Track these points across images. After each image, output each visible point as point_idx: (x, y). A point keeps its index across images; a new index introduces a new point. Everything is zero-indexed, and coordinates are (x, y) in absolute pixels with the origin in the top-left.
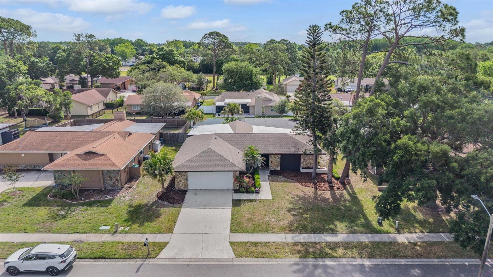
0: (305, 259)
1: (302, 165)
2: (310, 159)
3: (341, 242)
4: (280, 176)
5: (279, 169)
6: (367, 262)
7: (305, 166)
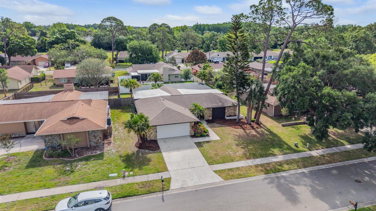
2: (231, 110)
4: (215, 124)
5: (211, 118)
7: (228, 115)
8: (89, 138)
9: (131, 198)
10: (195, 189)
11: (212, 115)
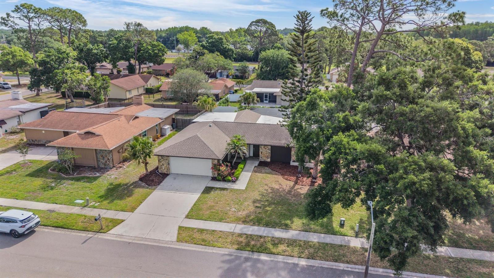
0: (241, 251)
1: (293, 158)
3: (288, 239)
4: (266, 168)
5: (269, 160)
6: (303, 262)
8: (97, 157)
9: (63, 229)
10: (130, 241)
11: (270, 156)
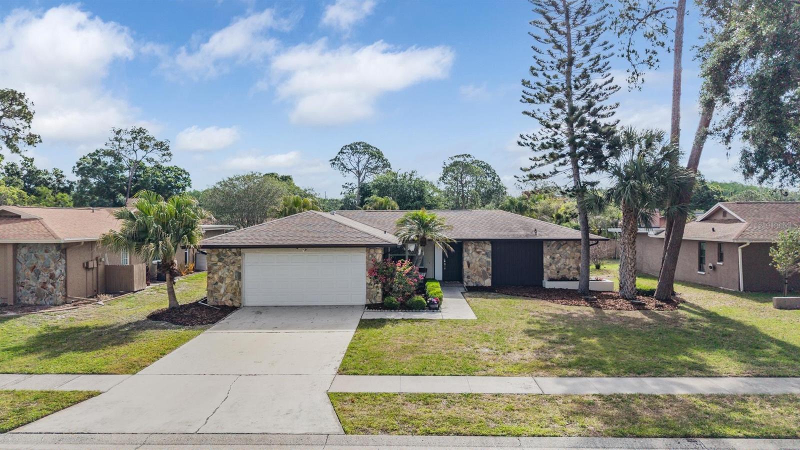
1: (547, 273)
2: (566, 258)
5: (488, 282)
7: (555, 276)
8: (15, 273)
11: (490, 271)
